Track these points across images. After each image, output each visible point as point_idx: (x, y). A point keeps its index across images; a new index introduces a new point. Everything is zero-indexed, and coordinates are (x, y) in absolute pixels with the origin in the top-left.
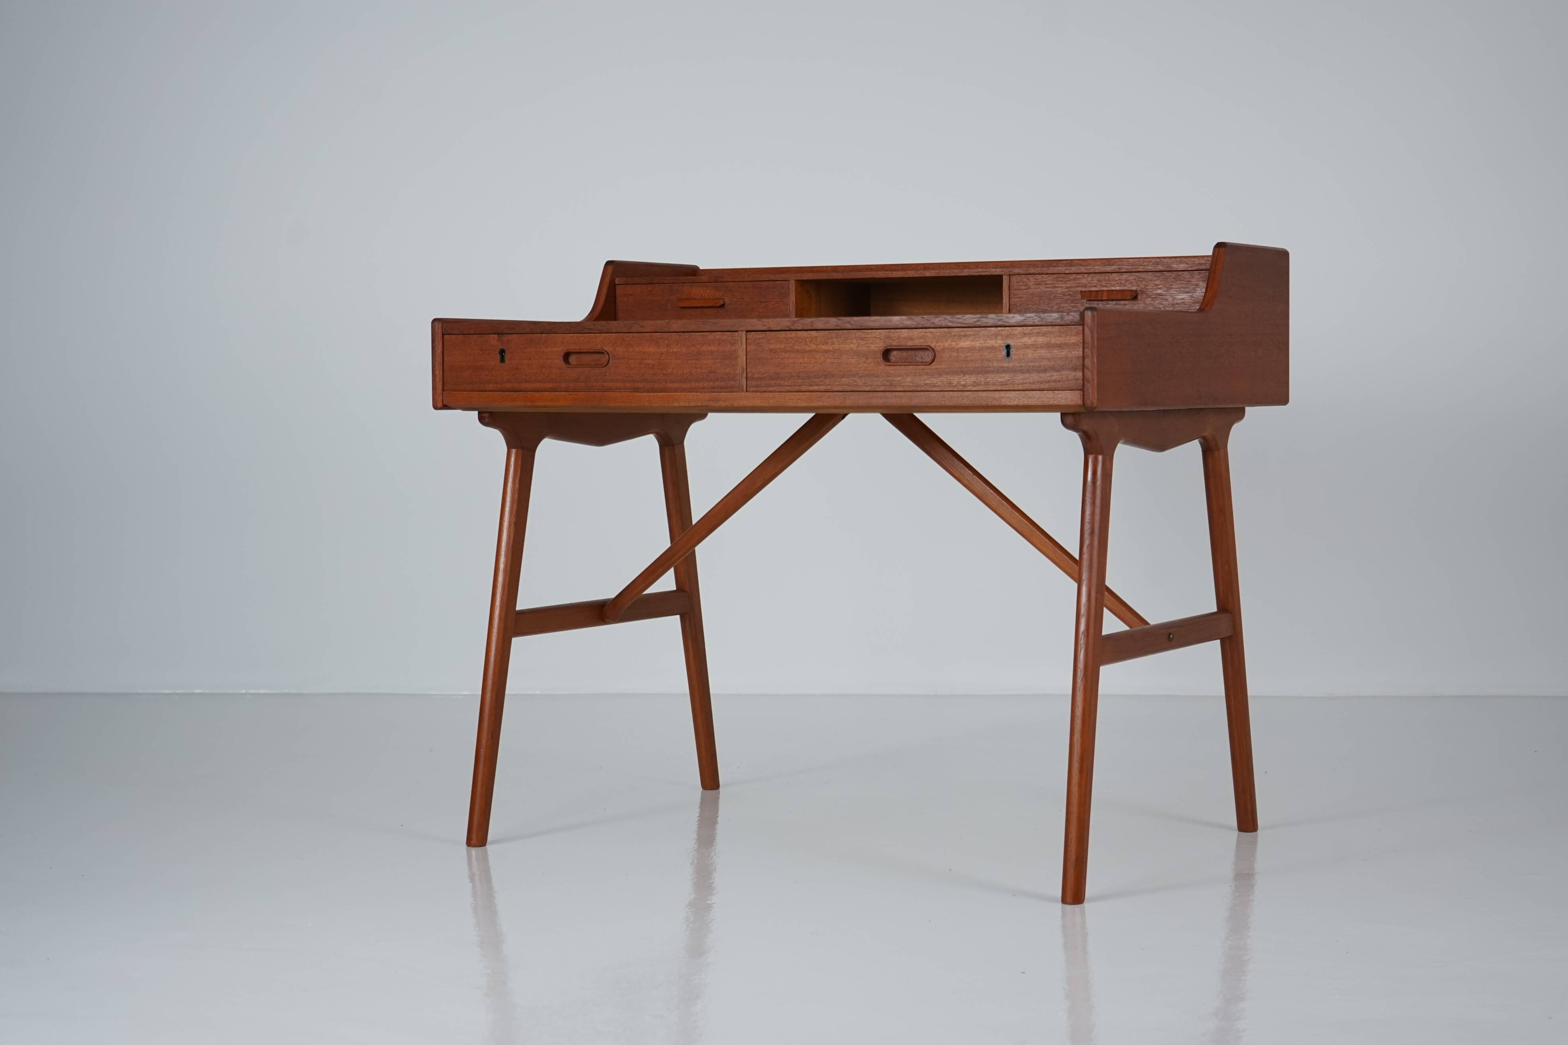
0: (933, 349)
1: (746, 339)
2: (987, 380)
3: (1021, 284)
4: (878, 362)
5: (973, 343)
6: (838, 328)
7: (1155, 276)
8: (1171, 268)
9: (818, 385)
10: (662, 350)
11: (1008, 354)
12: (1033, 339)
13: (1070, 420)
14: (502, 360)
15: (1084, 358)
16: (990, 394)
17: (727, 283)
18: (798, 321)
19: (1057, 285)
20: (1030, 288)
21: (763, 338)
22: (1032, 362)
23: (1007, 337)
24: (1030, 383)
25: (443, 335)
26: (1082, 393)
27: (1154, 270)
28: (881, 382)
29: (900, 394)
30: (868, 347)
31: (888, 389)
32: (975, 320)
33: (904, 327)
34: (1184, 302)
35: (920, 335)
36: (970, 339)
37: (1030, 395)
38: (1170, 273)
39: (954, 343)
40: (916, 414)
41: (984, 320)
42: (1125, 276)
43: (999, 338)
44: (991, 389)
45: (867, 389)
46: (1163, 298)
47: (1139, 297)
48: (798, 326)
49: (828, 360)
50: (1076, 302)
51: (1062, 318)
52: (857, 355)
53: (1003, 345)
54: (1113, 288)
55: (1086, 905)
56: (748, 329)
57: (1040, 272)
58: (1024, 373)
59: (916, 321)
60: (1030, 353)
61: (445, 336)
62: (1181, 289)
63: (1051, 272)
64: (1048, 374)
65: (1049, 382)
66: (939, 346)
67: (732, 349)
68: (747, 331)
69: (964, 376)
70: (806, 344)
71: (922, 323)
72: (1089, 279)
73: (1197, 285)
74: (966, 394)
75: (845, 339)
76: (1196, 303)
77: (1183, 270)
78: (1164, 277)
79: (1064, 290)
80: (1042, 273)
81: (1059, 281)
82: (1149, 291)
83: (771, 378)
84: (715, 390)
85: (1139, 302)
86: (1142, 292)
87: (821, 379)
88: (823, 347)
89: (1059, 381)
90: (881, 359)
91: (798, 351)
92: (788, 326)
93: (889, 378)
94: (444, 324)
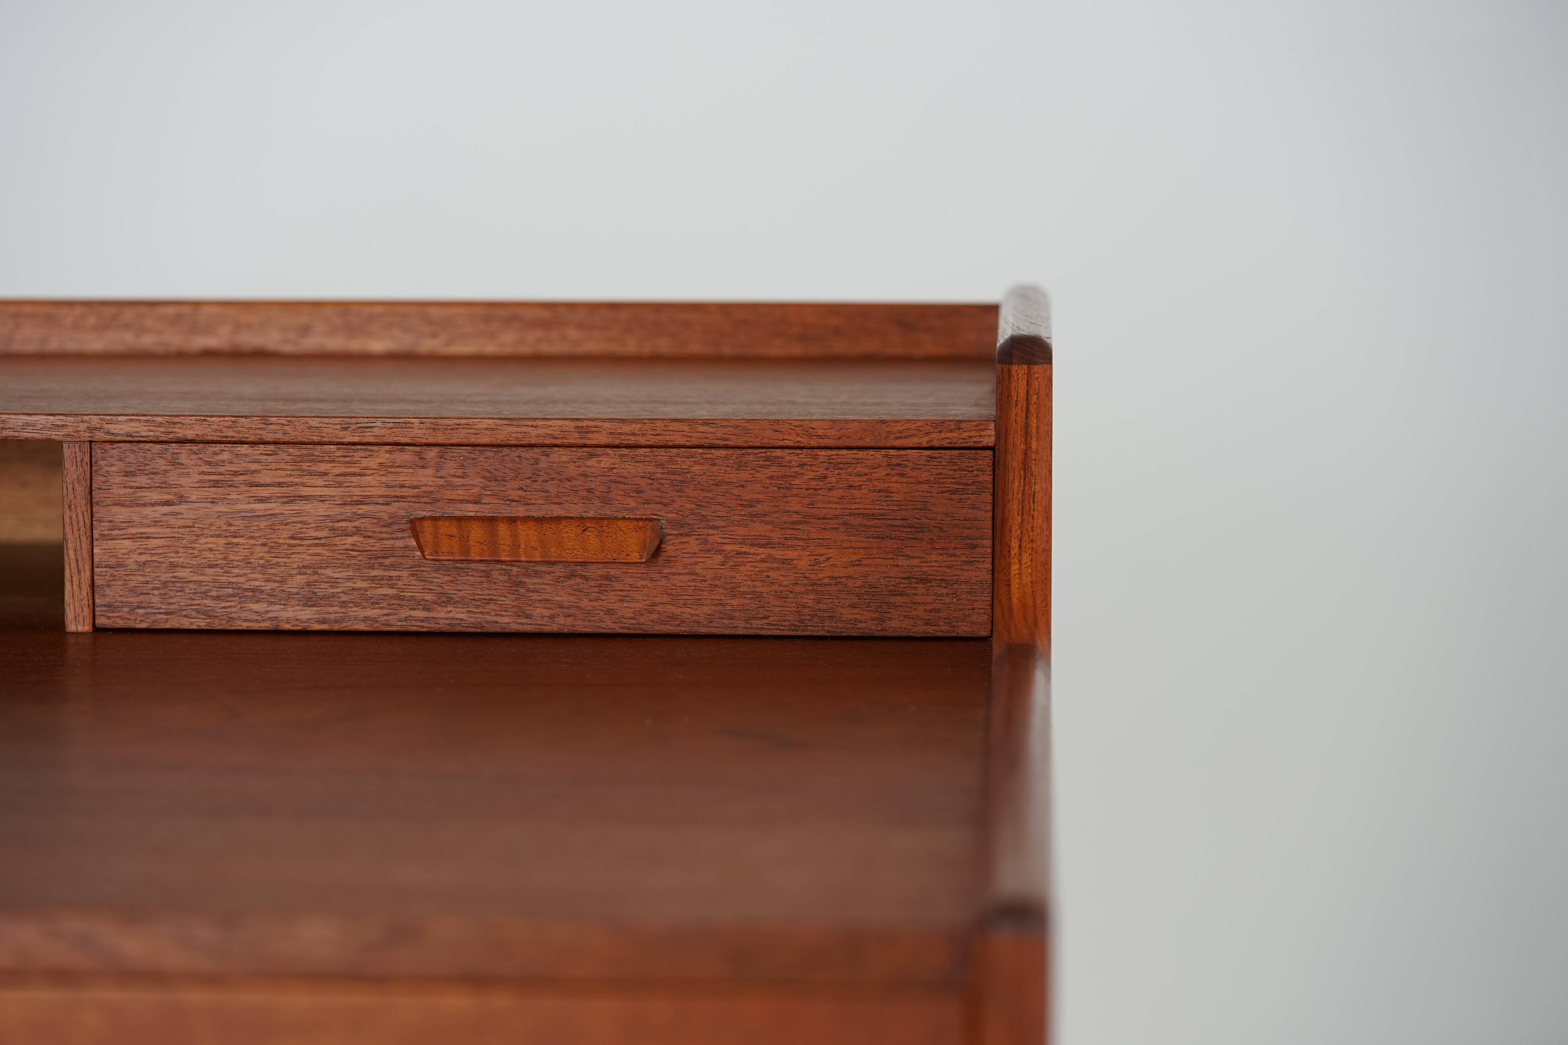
3: (142, 480)
7: (741, 466)
8: (811, 436)
19: (306, 491)
20: (182, 500)
34: (865, 575)
38: (804, 457)
42: (606, 461)
46: (772, 559)
47: (669, 549)
50: (387, 562)
54: (558, 511)
63: (279, 436)
72: (450, 468)
76: (924, 581)
77: (860, 443)
78: (773, 470)
79: (338, 510)
80: (237, 436)
81: (310, 474)
82: (717, 528)
85: (669, 570)
86: (686, 529)
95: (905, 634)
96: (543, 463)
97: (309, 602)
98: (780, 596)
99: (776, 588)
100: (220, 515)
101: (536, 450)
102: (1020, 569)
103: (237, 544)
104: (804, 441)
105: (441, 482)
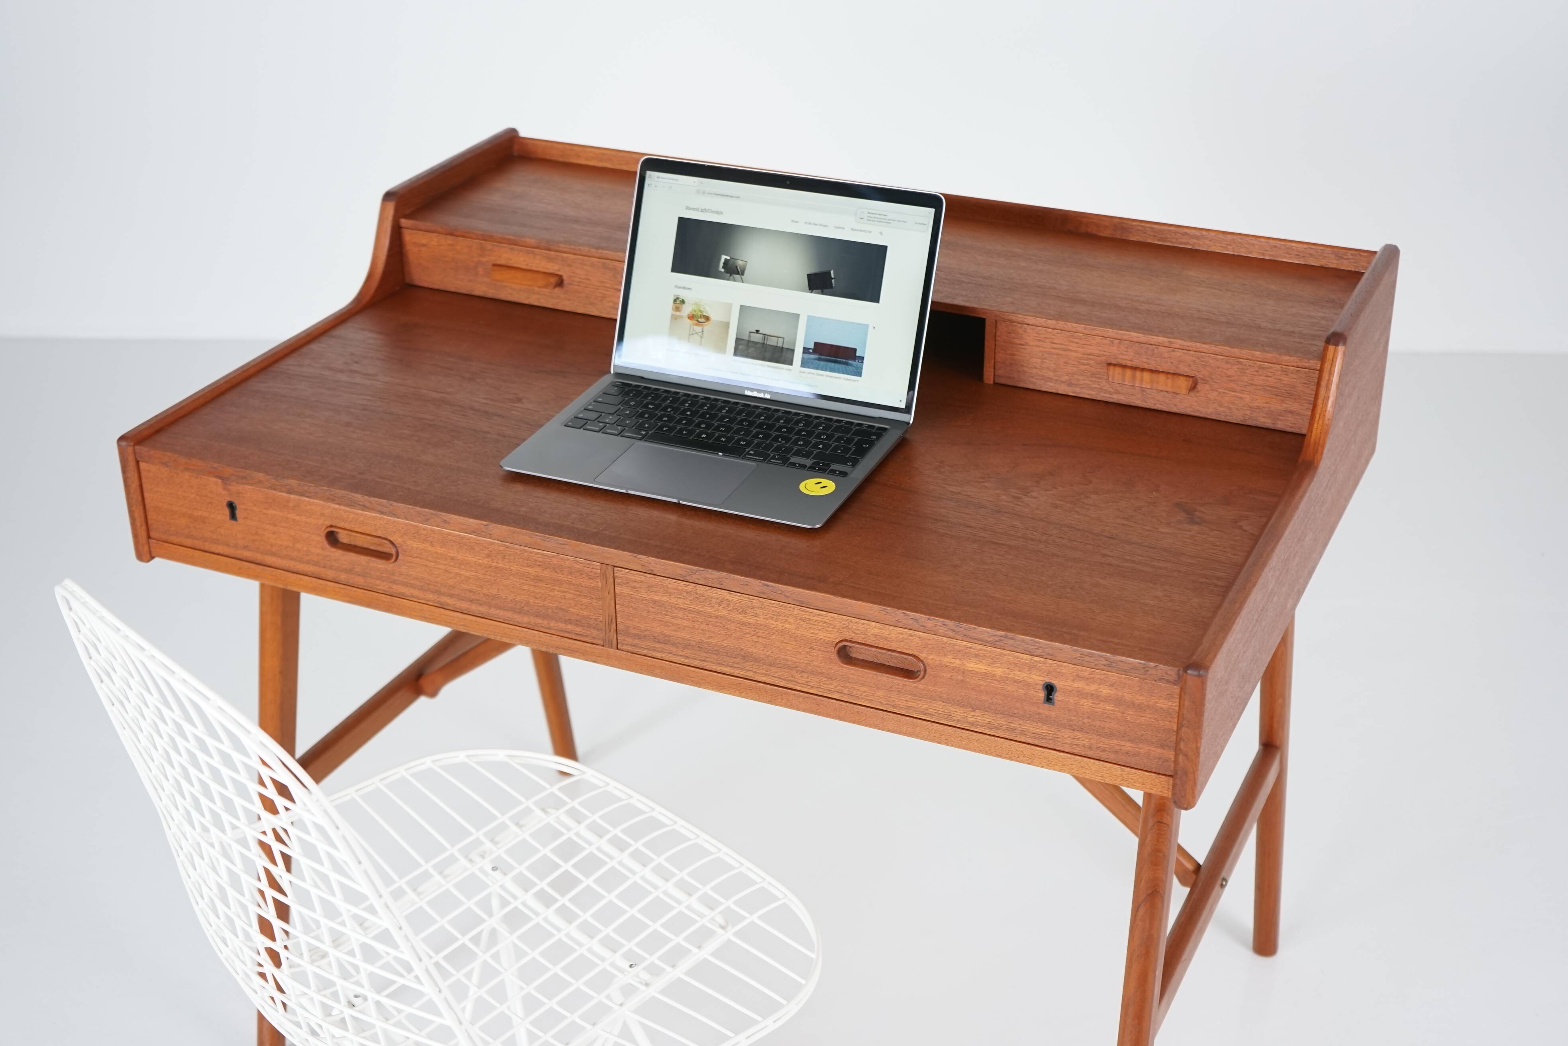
0: (922, 661)
1: (614, 577)
2: (1012, 725)
4: (830, 658)
5: (990, 669)
6: (765, 596)
7: (1227, 363)
9: (731, 667)
10: (481, 561)
11: (1049, 698)
12: (1093, 685)
14: (233, 516)
15: (1179, 735)
16: (1014, 745)
17: (565, 255)
18: (697, 571)
19: (1071, 348)
20: (1027, 344)
21: (644, 583)
22: (1089, 717)
23: (1048, 672)
24: (1084, 746)
25: (138, 462)
26: (1172, 782)
27: (1225, 354)
28: (835, 687)
29: (866, 710)
30: (813, 633)
31: (846, 698)
32: (997, 639)
33: (873, 619)
34: (1270, 407)
35: (900, 636)
36: (986, 661)
37: (1083, 764)
38: (1251, 363)
39: (957, 661)
41: (1012, 644)
42: (1179, 353)
43: (1035, 670)
44: (1018, 739)
45: (812, 691)
46: (1236, 397)
47: (1199, 387)
48: (698, 580)
49: (747, 636)
50: (1097, 376)
51: (1146, 668)
52: (796, 641)
53: (1042, 682)
54: (1160, 368)
56: (617, 564)
57: (1044, 324)
58: (1074, 730)
59: (894, 617)
60: (1086, 704)
61: (141, 464)
62: (1268, 390)
63: (1062, 328)
64: (1115, 742)
65: (1116, 751)
66: (933, 659)
67: (592, 585)
68: (614, 566)
69: (974, 711)
70: (711, 606)
71: (904, 621)
72: (1122, 347)
73: (1293, 387)
74: (976, 736)
75: (776, 613)
77: (1272, 362)
78: (1239, 366)
81: (1073, 342)
82: (1216, 383)
83: (656, 639)
84: (566, 635)
85: (1198, 395)
86: (1205, 381)
87: (737, 660)
88: (740, 616)
89: (1134, 755)
90: (835, 657)
91: (699, 613)
92: (681, 575)
93: (848, 685)
94: (137, 447)
95: (1282, 430)
96: (1156, 351)
97: (1070, 384)
98: (1237, 409)
99: (1236, 407)
100: (1040, 351)
101: (1154, 346)
102: (1317, 426)
103: (1045, 362)
105: (1119, 352)
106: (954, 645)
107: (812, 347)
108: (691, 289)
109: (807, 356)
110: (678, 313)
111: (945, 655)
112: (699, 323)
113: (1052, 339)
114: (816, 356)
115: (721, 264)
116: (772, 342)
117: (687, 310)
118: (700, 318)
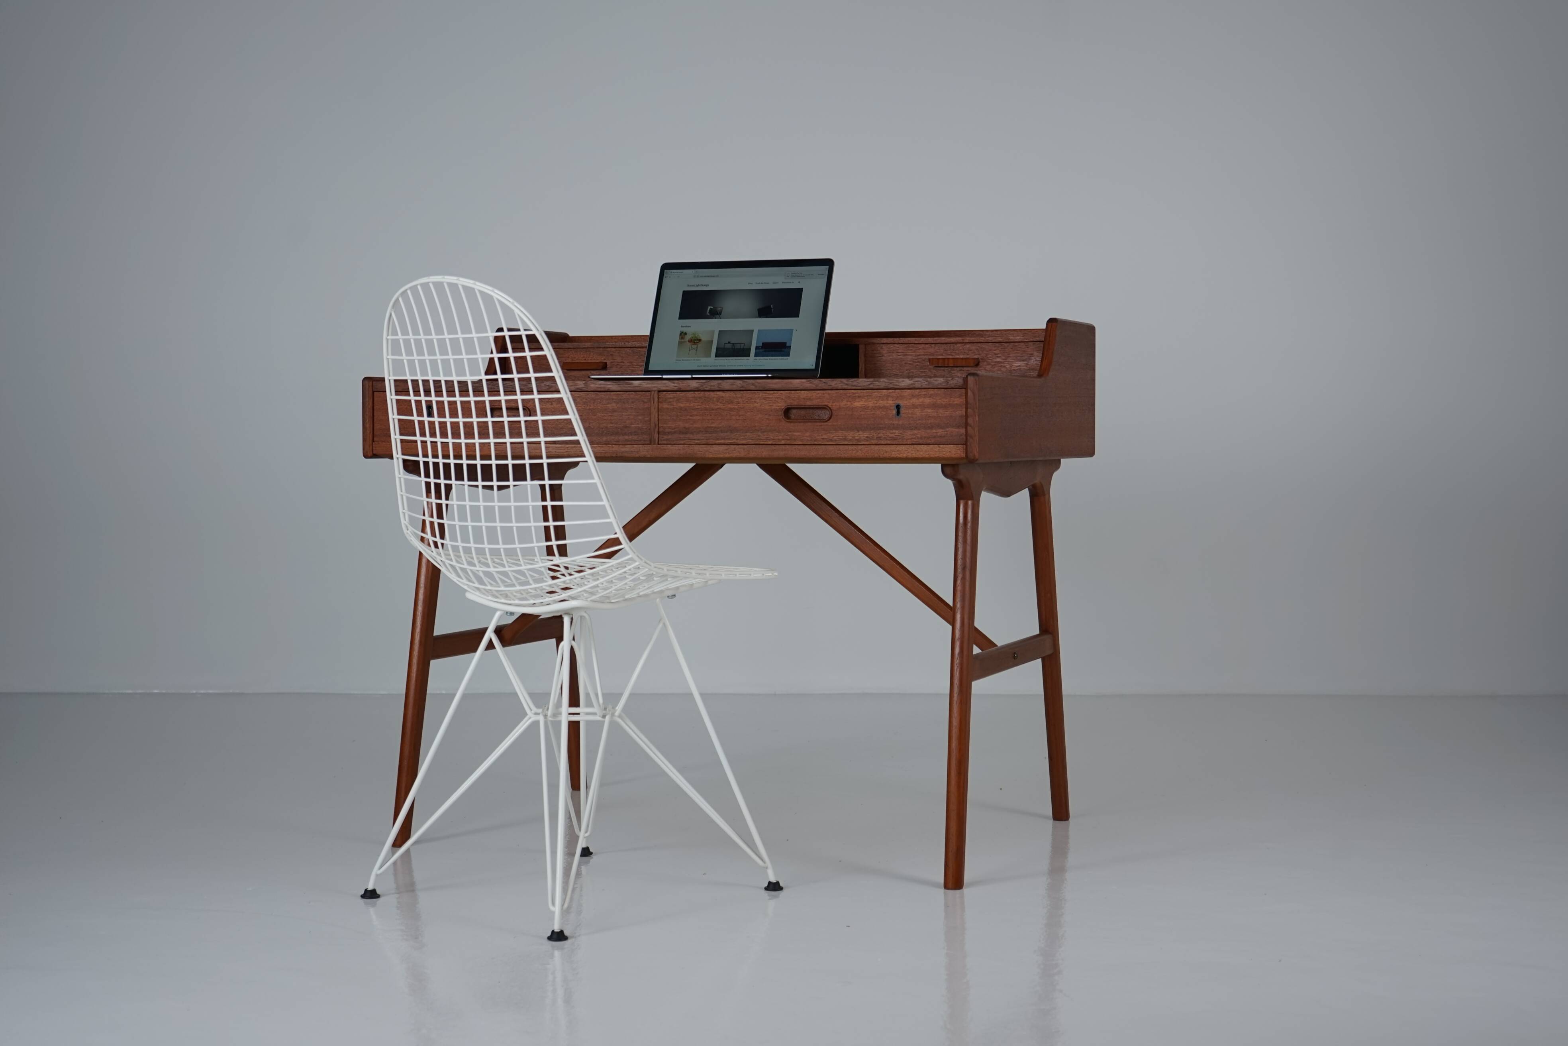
0: (830, 408)
1: (658, 398)
2: (879, 435)
4: (779, 419)
5: (866, 403)
6: (743, 389)
7: (995, 347)
8: (1009, 339)
9: (724, 439)
11: (898, 413)
12: (921, 400)
13: (948, 470)
15: (967, 416)
16: (881, 447)
17: (609, 349)
18: (706, 382)
19: (908, 354)
20: (884, 356)
21: (674, 398)
22: (919, 420)
23: (897, 398)
24: (918, 438)
25: (373, 392)
26: (965, 447)
27: (993, 341)
28: (782, 436)
29: (800, 447)
30: (771, 406)
31: (788, 442)
32: (869, 383)
33: (803, 389)
34: (1020, 369)
35: (817, 396)
36: (863, 400)
37: (918, 449)
38: (1008, 344)
39: (849, 403)
40: (788, 465)
41: (877, 383)
42: (968, 346)
43: (890, 399)
44: (883, 443)
45: (770, 443)
46: (1001, 366)
47: (981, 364)
48: (706, 387)
49: (734, 417)
51: (947, 382)
52: (761, 413)
53: (894, 405)
54: (958, 357)
55: (966, 890)
56: (659, 390)
58: (912, 429)
59: (814, 384)
60: (918, 412)
61: (375, 393)
62: (1018, 358)
63: (902, 342)
64: (934, 431)
65: (935, 437)
66: (836, 405)
67: (645, 407)
68: (659, 391)
69: (858, 431)
70: (713, 403)
71: (820, 385)
72: (937, 348)
73: (1032, 354)
74: (860, 447)
75: (749, 399)
76: (1033, 369)
77: (1020, 342)
78: (1003, 347)
79: (914, 357)
80: (894, 342)
81: (909, 350)
82: (990, 359)
83: (681, 433)
84: (628, 443)
85: (980, 369)
86: (983, 360)
87: (728, 433)
88: (729, 406)
89: (944, 436)
90: (782, 417)
91: (706, 409)
92: (697, 388)
93: (790, 434)
94: (374, 382)
96: (955, 346)
99: (1002, 372)
100: (891, 359)
103: (894, 365)
104: (1008, 341)
105: (935, 351)
106: (846, 393)
107: (761, 345)
108: (690, 327)
109: (758, 351)
110: (682, 340)
111: (842, 400)
112: (695, 343)
113: (898, 350)
114: (764, 350)
115: (708, 311)
116: (738, 346)
117: (688, 337)
118: (695, 341)
